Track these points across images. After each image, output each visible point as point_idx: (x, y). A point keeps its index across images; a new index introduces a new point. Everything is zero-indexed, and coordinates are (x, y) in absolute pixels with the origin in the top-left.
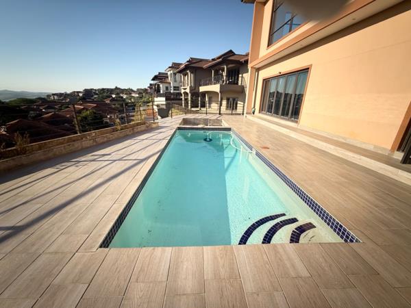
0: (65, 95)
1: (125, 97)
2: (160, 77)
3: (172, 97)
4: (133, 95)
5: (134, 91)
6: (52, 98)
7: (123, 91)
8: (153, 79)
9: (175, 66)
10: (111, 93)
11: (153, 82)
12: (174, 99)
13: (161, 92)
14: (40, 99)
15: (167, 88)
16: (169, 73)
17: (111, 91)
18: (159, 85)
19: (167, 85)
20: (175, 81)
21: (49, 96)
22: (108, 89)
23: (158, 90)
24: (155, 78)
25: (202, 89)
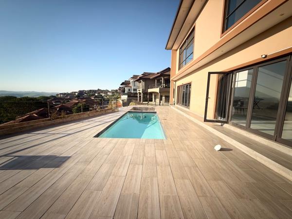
0: (67, 94)
1: (103, 95)
2: (126, 83)
3: (132, 95)
4: (109, 94)
5: (109, 92)
6: (59, 96)
7: (102, 91)
8: (121, 85)
9: (134, 77)
10: (95, 93)
11: (121, 86)
12: (132, 96)
13: (126, 92)
14: (53, 96)
15: (129, 90)
16: (131, 81)
17: (95, 91)
18: (124, 88)
19: (129, 88)
20: (135, 86)
21: (57, 95)
22: (93, 91)
23: (124, 91)
24: (123, 84)
25: (150, 90)
